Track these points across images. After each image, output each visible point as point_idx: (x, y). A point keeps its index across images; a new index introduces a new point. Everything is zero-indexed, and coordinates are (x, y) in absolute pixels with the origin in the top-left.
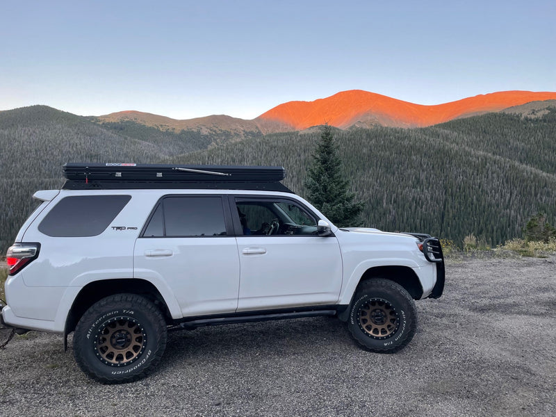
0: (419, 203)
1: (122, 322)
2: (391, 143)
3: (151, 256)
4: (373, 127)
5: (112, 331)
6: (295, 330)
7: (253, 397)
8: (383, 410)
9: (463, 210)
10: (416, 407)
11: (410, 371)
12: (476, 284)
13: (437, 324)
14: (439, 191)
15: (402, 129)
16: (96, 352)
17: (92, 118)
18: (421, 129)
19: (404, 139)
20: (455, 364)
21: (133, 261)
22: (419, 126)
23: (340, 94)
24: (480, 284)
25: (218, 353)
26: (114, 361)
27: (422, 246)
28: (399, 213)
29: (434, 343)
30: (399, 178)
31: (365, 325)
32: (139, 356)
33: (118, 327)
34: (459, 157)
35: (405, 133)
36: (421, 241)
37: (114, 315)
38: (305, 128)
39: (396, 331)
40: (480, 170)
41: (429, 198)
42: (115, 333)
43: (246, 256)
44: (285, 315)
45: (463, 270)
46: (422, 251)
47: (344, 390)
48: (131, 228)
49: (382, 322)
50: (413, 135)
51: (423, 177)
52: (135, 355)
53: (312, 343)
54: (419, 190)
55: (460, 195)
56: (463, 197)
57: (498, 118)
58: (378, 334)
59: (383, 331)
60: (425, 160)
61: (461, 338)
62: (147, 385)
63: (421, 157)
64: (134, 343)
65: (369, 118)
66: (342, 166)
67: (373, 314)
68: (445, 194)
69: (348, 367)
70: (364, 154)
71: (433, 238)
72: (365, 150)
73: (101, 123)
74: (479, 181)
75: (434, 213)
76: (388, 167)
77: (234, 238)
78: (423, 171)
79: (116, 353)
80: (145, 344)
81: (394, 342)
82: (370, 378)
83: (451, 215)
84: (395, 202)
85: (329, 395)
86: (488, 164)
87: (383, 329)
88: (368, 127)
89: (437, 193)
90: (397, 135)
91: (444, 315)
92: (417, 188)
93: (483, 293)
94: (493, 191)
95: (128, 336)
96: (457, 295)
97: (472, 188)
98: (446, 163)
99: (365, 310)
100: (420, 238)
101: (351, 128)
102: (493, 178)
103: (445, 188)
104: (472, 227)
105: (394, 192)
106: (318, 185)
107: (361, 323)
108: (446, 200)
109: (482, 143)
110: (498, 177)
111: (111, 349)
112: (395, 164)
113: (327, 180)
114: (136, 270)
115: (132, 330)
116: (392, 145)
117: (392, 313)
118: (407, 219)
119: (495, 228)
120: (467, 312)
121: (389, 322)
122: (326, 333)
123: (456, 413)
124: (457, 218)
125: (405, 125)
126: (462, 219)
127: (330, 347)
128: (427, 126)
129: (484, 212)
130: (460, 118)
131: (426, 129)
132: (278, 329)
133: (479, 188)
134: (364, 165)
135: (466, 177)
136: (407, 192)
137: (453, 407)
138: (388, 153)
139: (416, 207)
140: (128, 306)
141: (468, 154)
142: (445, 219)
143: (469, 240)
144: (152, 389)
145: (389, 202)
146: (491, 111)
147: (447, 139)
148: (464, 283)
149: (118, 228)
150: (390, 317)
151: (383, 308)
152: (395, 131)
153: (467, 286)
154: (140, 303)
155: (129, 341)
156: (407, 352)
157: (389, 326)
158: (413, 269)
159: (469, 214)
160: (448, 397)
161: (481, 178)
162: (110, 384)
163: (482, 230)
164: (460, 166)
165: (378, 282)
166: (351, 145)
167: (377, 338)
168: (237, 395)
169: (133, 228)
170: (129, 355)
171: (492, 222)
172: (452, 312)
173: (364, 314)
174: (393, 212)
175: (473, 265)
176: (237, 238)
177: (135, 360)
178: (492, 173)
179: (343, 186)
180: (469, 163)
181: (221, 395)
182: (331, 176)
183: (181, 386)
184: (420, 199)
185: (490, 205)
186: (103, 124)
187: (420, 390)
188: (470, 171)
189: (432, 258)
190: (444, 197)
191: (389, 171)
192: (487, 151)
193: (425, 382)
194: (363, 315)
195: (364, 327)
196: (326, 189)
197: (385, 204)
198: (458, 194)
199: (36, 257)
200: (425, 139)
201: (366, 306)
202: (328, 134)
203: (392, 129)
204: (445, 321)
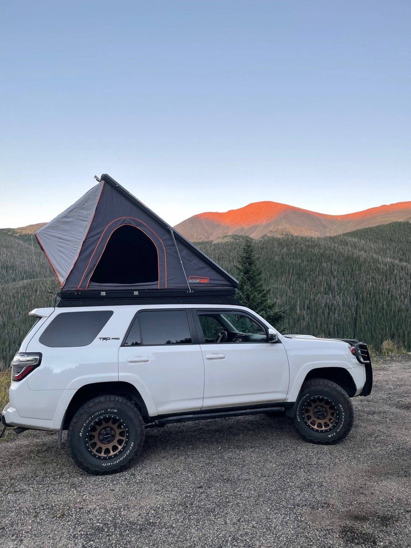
0: (332, 310)
1: (107, 420)
2: (302, 251)
3: (132, 362)
4: (284, 236)
5: (99, 428)
6: (246, 428)
7: (228, 481)
8: (338, 488)
9: (375, 316)
10: (365, 485)
11: (355, 458)
12: (398, 385)
13: (370, 420)
14: (350, 297)
15: (311, 238)
16: (88, 448)
17: (9, 230)
18: (330, 237)
19: (314, 247)
20: (391, 451)
21: (118, 367)
22: (328, 235)
23: (251, 205)
24: (402, 385)
25: (185, 448)
26: (103, 455)
27: (353, 350)
28: (313, 319)
29: (370, 435)
30: (311, 284)
31: (310, 421)
32: (124, 448)
33: (104, 425)
34: (367, 264)
35: (314, 242)
36: (352, 345)
37: (101, 414)
38: (218, 238)
39: (337, 423)
40: (388, 277)
41: (341, 304)
42: (101, 430)
43: (210, 361)
44: (242, 411)
45: (385, 372)
46: (354, 354)
47: (302, 474)
48: (114, 339)
49: (324, 416)
50: (322, 243)
51: (334, 283)
52: (120, 447)
53: (265, 438)
54: (330, 296)
55: (371, 301)
56: (373, 303)
57: (402, 226)
58: (322, 427)
59: (326, 425)
60: (335, 267)
61: (393, 431)
62: (133, 475)
63: (332, 264)
64: (118, 437)
65: (280, 227)
66: (263, 276)
67: (315, 410)
68: (357, 299)
69: (301, 456)
70: (276, 262)
71: (361, 343)
72: (276, 258)
73: (17, 235)
74: (388, 287)
75: (347, 318)
76: (300, 275)
77: (198, 345)
78: (334, 278)
79: (104, 447)
80: (128, 437)
81: (337, 433)
82: (321, 464)
83: (363, 320)
84: (308, 308)
85: (291, 478)
86: (396, 270)
87: (325, 423)
88: (279, 236)
89: (349, 299)
90: (307, 243)
91: (374, 413)
92: (329, 295)
93: (406, 393)
94: (402, 297)
95: (113, 432)
96: (382, 395)
97: (382, 293)
98: (355, 270)
99: (309, 408)
100: (351, 343)
101: (263, 237)
102: (401, 284)
103: (356, 293)
104: (384, 331)
105: (307, 299)
106: (241, 294)
107: (306, 420)
108: (358, 306)
109: (388, 251)
110: (406, 282)
111: (99, 445)
112: (306, 271)
113: (250, 289)
114: (120, 374)
115: (115, 426)
116: (303, 253)
117: (332, 408)
118: (321, 325)
119: (406, 333)
120: (394, 409)
121: (329, 416)
122: (274, 429)
123: (398, 488)
124: (369, 323)
125: (314, 234)
126: (374, 325)
127: (281, 441)
128: (335, 235)
129: (395, 317)
130: (366, 227)
131: (335, 237)
132: (231, 428)
133: (389, 293)
134: (277, 272)
135: (376, 283)
136: (319, 299)
137: (395, 484)
138: (299, 261)
139: (329, 314)
140: (112, 405)
141: (376, 261)
142: (357, 324)
143: (387, 344)
144: (138, 477)
145: (302, 308)
146: (395, 220)
147: (355, 247)
148: (388, 384)
149: (104, 339)
150: (330, 412)
151: (323, 404)
152: (305, 240)
153: (391, 386)
154: (122, 402)
155: (114, 436)
156: (349, 443)
157: (330, 420)
158: (348, 370)
159: (381, 318)
160: (390, 476)
161: (390, 284)
162: (101, 475)
163: (394, 334)
164: (368, 272)
165: (317, 382)
166: (263, 253)
167: (322, 431)
168: (214, 480)
169: (116, 339)
170: (115, 448)
171: (404, 327)
172: (381, 409)
173: (307, 411)
174: (307, 318)
175: (393, 368)
176: (201, 345)
177: (120, 452)
178: (400, 279)
179: (265, 294)
180: (378, 270)
181: (200, 480)
182: (253, 285)
183: (163, 475)
184: (332, 305)
185: (400, 310)
186: (20, 235)
187: (365, 472)
188: (378, 277)
189: (362, 360)
190: (356, 302)
191: (301, 277)
192: (394, 258)
193: (369, 466)
194: (306, 413)
195: (309, 422)
196: (248, 298)
197: (298, 310)
198: (369, 300)
199: (39, 365)
200: (335, 247)
201: (309, 404)
202: (249, 247)
203: (302, 238)
204: (376, 417)
